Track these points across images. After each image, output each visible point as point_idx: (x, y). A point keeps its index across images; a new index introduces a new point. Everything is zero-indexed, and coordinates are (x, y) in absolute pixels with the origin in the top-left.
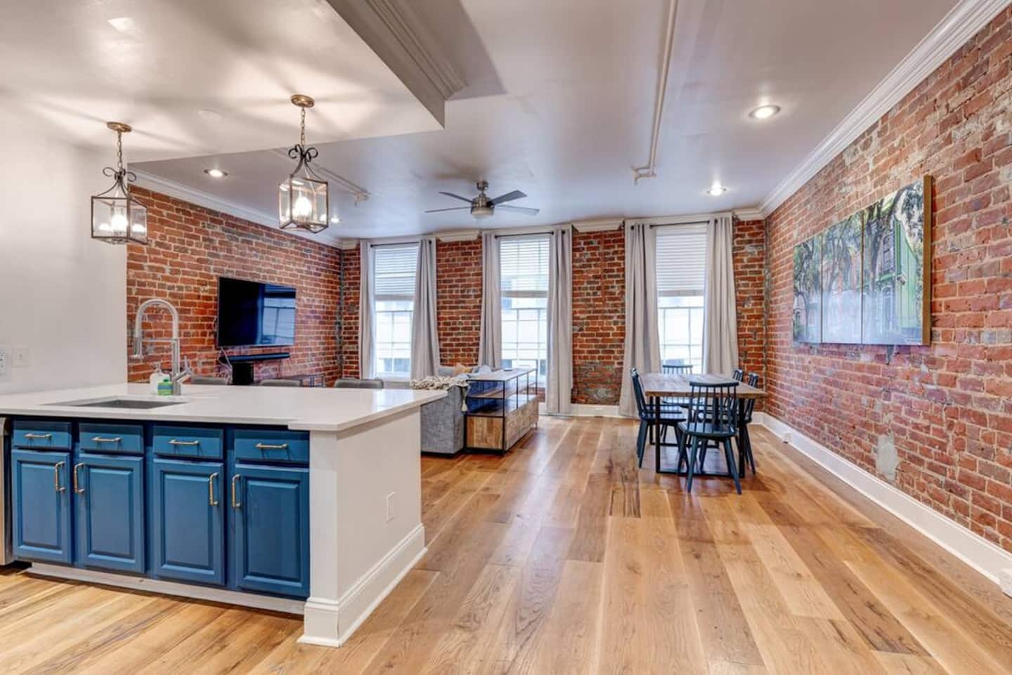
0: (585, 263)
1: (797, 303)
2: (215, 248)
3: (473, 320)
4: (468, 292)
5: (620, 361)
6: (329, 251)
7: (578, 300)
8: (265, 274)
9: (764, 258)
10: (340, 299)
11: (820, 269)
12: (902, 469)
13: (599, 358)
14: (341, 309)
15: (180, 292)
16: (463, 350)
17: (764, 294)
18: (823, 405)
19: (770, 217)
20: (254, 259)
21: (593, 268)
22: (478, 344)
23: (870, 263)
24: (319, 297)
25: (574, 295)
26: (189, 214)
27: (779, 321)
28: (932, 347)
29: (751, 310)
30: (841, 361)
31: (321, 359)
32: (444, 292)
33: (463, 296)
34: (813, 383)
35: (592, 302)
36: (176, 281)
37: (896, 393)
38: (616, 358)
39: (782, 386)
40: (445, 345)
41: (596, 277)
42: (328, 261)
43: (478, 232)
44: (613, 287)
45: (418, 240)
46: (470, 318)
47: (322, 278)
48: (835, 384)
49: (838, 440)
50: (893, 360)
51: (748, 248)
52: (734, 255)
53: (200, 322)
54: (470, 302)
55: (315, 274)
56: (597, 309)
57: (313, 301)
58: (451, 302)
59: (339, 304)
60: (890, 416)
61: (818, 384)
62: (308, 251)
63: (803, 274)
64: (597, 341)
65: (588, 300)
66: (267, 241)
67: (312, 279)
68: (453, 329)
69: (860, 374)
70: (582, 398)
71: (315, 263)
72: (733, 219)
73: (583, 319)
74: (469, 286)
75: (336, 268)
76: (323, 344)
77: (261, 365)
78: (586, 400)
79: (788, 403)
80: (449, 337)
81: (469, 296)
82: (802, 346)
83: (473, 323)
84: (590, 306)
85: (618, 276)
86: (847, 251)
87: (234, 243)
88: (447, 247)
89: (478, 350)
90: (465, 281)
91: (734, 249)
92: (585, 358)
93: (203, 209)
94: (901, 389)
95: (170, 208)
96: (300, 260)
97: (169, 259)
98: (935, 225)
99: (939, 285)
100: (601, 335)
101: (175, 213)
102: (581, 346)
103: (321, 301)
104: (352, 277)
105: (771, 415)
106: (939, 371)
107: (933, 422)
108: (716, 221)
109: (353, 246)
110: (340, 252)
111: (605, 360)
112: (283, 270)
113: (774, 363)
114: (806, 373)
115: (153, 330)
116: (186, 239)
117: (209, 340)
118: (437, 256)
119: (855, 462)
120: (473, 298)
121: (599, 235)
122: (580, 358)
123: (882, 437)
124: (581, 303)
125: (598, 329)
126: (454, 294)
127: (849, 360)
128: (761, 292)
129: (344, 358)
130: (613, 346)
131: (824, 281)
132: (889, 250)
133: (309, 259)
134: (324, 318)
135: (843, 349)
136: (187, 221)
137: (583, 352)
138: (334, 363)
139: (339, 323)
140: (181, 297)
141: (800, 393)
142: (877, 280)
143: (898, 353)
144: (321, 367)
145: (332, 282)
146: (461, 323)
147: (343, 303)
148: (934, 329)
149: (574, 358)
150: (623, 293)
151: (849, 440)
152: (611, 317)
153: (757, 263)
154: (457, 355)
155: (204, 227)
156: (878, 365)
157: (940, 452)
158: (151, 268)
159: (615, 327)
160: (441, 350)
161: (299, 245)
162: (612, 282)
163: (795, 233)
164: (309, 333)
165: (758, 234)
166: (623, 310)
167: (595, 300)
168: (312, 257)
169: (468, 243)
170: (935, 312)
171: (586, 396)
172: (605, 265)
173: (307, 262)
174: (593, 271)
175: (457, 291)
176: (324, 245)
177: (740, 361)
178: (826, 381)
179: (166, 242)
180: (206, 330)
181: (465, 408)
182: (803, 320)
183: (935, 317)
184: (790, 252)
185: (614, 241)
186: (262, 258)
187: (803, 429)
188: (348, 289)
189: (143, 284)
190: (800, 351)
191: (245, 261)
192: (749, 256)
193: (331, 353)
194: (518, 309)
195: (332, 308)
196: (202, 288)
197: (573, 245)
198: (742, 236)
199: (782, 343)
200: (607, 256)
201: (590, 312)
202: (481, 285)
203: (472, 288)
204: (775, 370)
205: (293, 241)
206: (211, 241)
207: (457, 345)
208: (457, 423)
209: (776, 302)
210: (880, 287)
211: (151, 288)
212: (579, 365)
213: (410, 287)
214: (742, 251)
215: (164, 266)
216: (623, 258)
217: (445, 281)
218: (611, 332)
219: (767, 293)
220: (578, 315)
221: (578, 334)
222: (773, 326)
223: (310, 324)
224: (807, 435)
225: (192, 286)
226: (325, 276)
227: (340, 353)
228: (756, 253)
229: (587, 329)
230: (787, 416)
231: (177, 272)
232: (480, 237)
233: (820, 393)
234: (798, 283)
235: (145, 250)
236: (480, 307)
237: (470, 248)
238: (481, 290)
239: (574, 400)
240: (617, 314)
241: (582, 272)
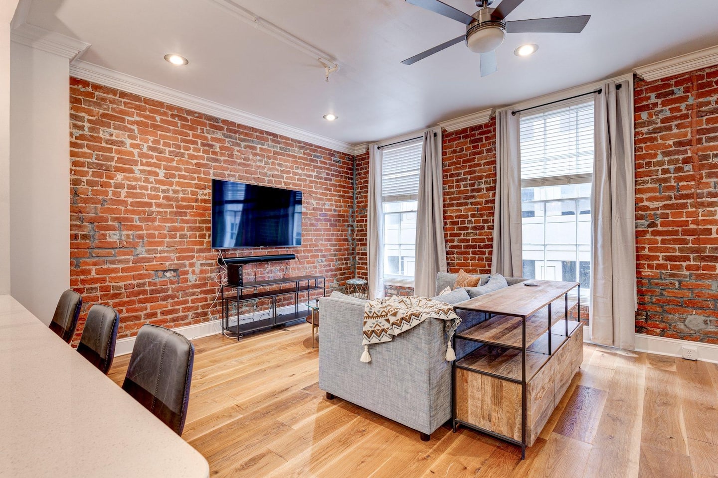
0: (660, 125)
2: (215, 153)
3: (485, 217)
4: (479, 184)
6: (340, 157)
7: (644, 182)
8: (271, 178)
10: (352, 203)
13: (689, 268)
14: (353, 212)
15: (176, 195)
16: (473, 253)
20: (258, 164)
21: (675, 131)
22: (491, 246)
24: (330, 200)
25: (638, 175)
26: (186, 120)
31: (332, 260)
32: (450, 187)
33: (473, 191)
35: (673, 183)
36: (171, 184)
40: (452, 247)
41: (680, 144)
42: (339, 167)
43: (490, 112)
45: (423, 134)
46: (482, 215)
47: (333, 182)
53: (198, 225)
54: (481, 197)
55: (326, 179)
56: (685, 192)
57: (324, 204)
58: (459, 198)
59: (352, 207)
62: (317, 157)
64: (684, 242)
65: (665, 180)
66: (273, 147)
67: (321, 183)
68: (461, 229)
70: (656, 327)
71: (325, 168)
73: (656, 209)
74: (480, 177)
75: (348, 173)
76: (336, 245)
77: (266, 266)
78: (663, 330)
80: (456, 238)
81: (479, 190)
83: (486, 221)
84: (670, 188)
87: (236, 148)
88: (454, 136)
89: (491, 253)
90: (474, 172)
92: (660, 267)
93: (201, 115)
95: (165, 114)
96: (309, 165)
97: (163, 163)
100: (692, 232)
101: (170, 119)
102: (652, 250)
103: (332, 205)
104: (363, 181)
109: (364, 151)
110: (352, 158)
112: (291, 175)
115: (145, 232)
116: (182, 144)
117: (208, 242)
118: (443, 147)
120: (484, 192)
121: (688, 78)
122: (650, 266)
125: (686, 223)
126: (462, 188)
129: (357, 259)
133: (319, 164)
134: (336, 221)
136: (183, 126)
137: (656, 258)
138: (346, 264)
139: (352, 226)
140: (177, 200)
144: (332, 267)
145: (344, 187)
146: (470, 222)
147: (355, 206)
149: (638, 266)
154: (466, 259)
155: (203, 133)
158: (142, 171)
160: (447, 253)
161: (308, 151)
162: (715, 148)
164: (319, 235)
167: (680, 179)
168: (322, 162)
169: (478, 127)
171: (662, 325)
172: (699, 123)
173: (315, 167)
174: (675, 136)
175: (465, 186)
176: (335, 151)
179: (161, 146)
180: (204, 232)
181: (451, 355)
186: (267, 163)
188: (360, 193)
189: (134, 188)
191: (249, 166)
193: (343, 255)
194: (545, 202)
195: (344, 211)
196: (200, 192)
197: (636, 103)
200: (703, 109)
201: (670, 198)
202: (495, 175)
203: (483, 180)
205: (301, 148)
206: (211, 146)
207: (466, 247)
208: (434, 381)
211: (144, 191)
212: (649, 278)
213: (414, 186)
215: (157, 170)
217: (451, 176)
220: (646, 203)
221: (645, 232)
223: (319, 227)
225: (189, 190)
226: (336, 181)
227: (353, 254)
229: (662, 224)
231: (173, 176)
232: (493, 118)
235: (136, 155)
236: (493, 201)
237: (481, 133)
238: (495, 181)
239: (639, 329)
241: (655, 139)
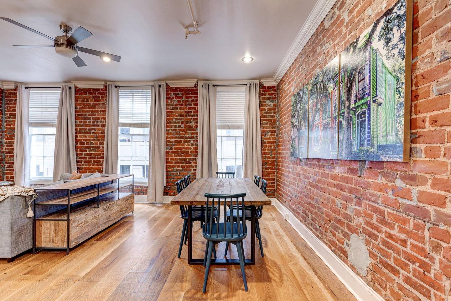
0: (174, 107)
1: (294, 132)
3: (100, 142)
4: (97, 122)
5: (195, 168)
7: (169, 130)
9: (276, 109)
10: (1, 124)
11: (307, 108)
12: (374, 270)
13: (182, 167)
16: (94, 161)
17: (276, 129)
18: (309, 200)
19: (279, 83)
21: (179, 110)
22: (103, 158)
23: (346, 94)
25: (167, 127)
27: (283, 145)
28: (411, 164)
29: (269, 139)
30: (321, 171)
32: (80, 122)
33: (94, 126)
34: (302, 185)
35: (178, 132)
37: (367, 202)
38: (192, 167)
39: (284, 184)
40: (81, 158)
41: (180, 116)
43: (104, 83)
44: (191, 122)
45: (60, 86)
46: (98, 140)
48: (316, 187)
49: (318, 227)
50: (365, 173)
51: (268, 102)
52: (260, 106)
54: (99, 130)
56: (181, 136)
58: (85, 129)
59: (1, 128)
60: (361, 220)
61: (305, 186)
63: (297, 113)
64: (181, 156)
65: (176, 130)
68: (86, 147)
69: (335, 182)
70: (172, 192)
72: (260, 85)
73: (173, 142)
74: (98, 118)
78: (174, 193)
79: (287, 195)
80: (83, 153)
81: (98, 126)
82: (296, 160)
83: (100, 144)
84: (177, 134)
85: (194, 116)
86: (327, 90)
88: (83, 91)
89: (103, 161)
90: (95, 115)
91: (260, 102)
92: (174, 166)
94: (373, 199)
98: (416, 41)
99: (421, 101)
100: (183, 152)
102: (171, 159)
104: (12, 109)
105: (279, 200)
106: (421, 188)
107: (410, 237)
108: (250, 85)
109: (12, 87)
110: (2, 91)
111: (186, 168)
113: (280, 170)
114: (298, 178)
118: (76, 97)
119: (330, 248)
121: (183, 89)
122: (170, 166)
123: (353, 236)
124: (170, 132)
125: (181, 148)
126: (88, 123)
127: (326, 171)
128: (274, 128)
129: (6, 167)
130: (190, 159)
131: (310, 116)
132: (364, 79)
135: (322, 163)
137: (172, 163)
141: (294, 190)
142: (352, 106)
143: (371, 168)
146: (92, 143)
147: (4, 127)
148: (413, 145)
149: (167, 166)
150: (197, 126)
151: (326, 230)
152: (189, 141)
153: (272, 111)
154: (89, 165)
156: (350, 176)
157: (421, 270)
159: (192, 147)
160: (77, 162)
162: (190, 119)
163: (292, 89)
165: (273, 94)
166: (197, 137)
167: (180, 130)
169: (98, 90)
170: (416, 128)
172: (186, 108)
174: (179, 112)
175: (89, 122)
177: (263, 168)
178: (310, 184)
181: (30, 214)
182: (296, 144)
183: (416, 133)
184: (290, 101)
185: (192, 94)
187: (296, 213)
188: (9, 118)
190: (295, 163)
192: (269, 107)
197: (166, 95)
198: (265, 95)
199: (285, 158)
200: (187, 103)
201: (177, 138)
202: (105, 118)
203: (100, 120)
204: (281, 174)
207: (90, 158)
209: (282, 133)
210: (355, 112)
212: (170, 171)
213: (54, 117)
214: (264, 104)
216: (197, 105)
217: (81, 115)
218: (189, 151)
219: (278, 128)
220: (169, 139)
221: (169, 152)
222: (280, 148)
224: (298, 218)
228: (272, 105)
229: (175, 149)
230: (287, 203)
232: (105, 86)
233: (307, 192)
234: (294, 120)
236: (104, 133)
237: (99, 93)
238: (105, 122)
239: (165, 194)
240: (193, 139)
241: (172, 112)
